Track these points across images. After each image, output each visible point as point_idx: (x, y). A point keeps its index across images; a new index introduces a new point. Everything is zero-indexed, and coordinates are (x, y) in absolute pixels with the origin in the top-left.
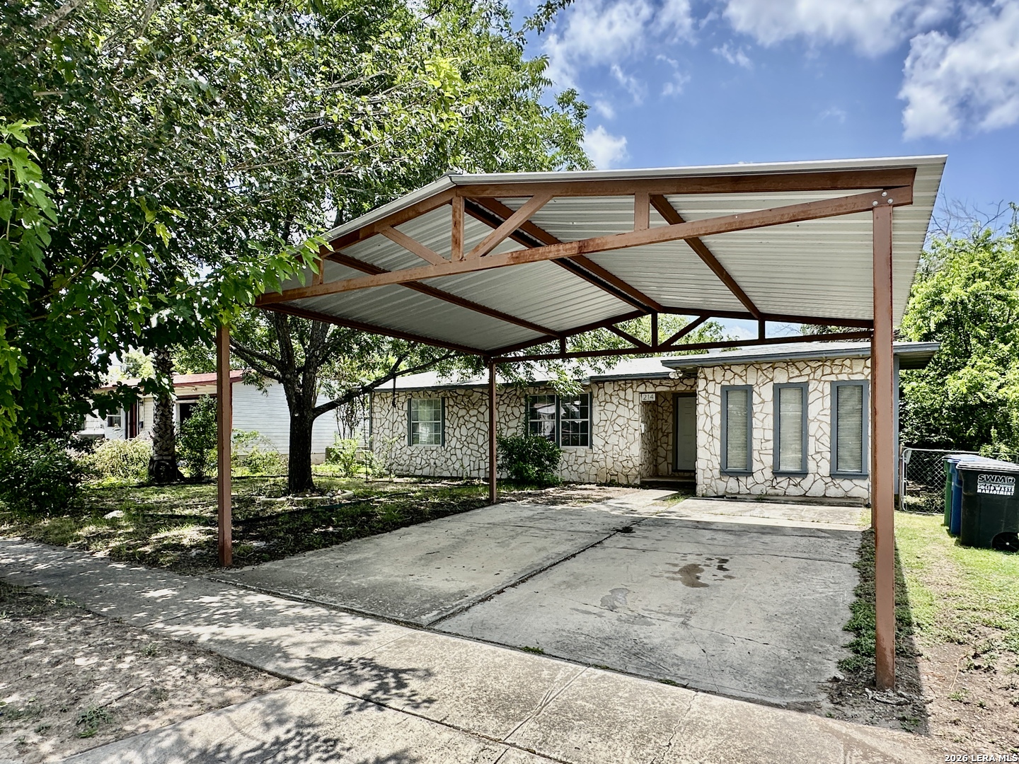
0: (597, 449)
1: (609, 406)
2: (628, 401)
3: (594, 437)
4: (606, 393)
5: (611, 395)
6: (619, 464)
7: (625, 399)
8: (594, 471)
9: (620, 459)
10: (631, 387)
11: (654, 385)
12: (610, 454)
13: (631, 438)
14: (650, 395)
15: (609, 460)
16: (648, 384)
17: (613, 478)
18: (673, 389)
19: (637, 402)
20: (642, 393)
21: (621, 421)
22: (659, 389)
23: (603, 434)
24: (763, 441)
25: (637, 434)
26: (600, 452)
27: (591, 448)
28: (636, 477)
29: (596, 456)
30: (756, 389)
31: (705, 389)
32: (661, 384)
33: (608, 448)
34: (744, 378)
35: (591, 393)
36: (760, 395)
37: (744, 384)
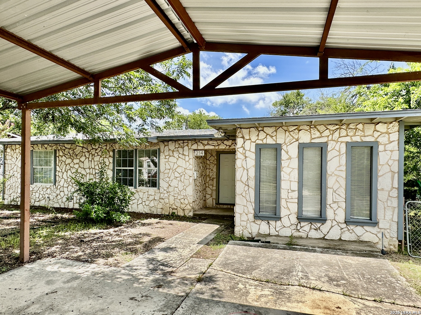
0: (163, 190)
1: (171, 159)
2: (185, 155)
3: (161, 181)
4: (169, 150)
5: (173, 151)
6: (178, 201)
7: (183, 154)
8: (160, 206)
9: (179, 198)
10: (187, 145)
11: (203, 144)
12: (172, 193)
13: (187, 182)
14: (201, 151)
15: (172, 198)
16: (199, 144)
17: (174, 211)
18: (217, 148)
19: (191, 156)
20: (195, 150)
21: (180, 170)
22: (207, 147)
23: (168, 179)
24: (289, 191)
25: (191, 180)
26: (165, 192)
27: (159, 189)
28: (190, 211)
29: (162, 195)
30: (284, 147)
31: (242, 147)
32: (208, 144)
33: (171, 189)
34: (274, 138)
35: (159, 149)
36: (287, 153)
37: (274, 143)
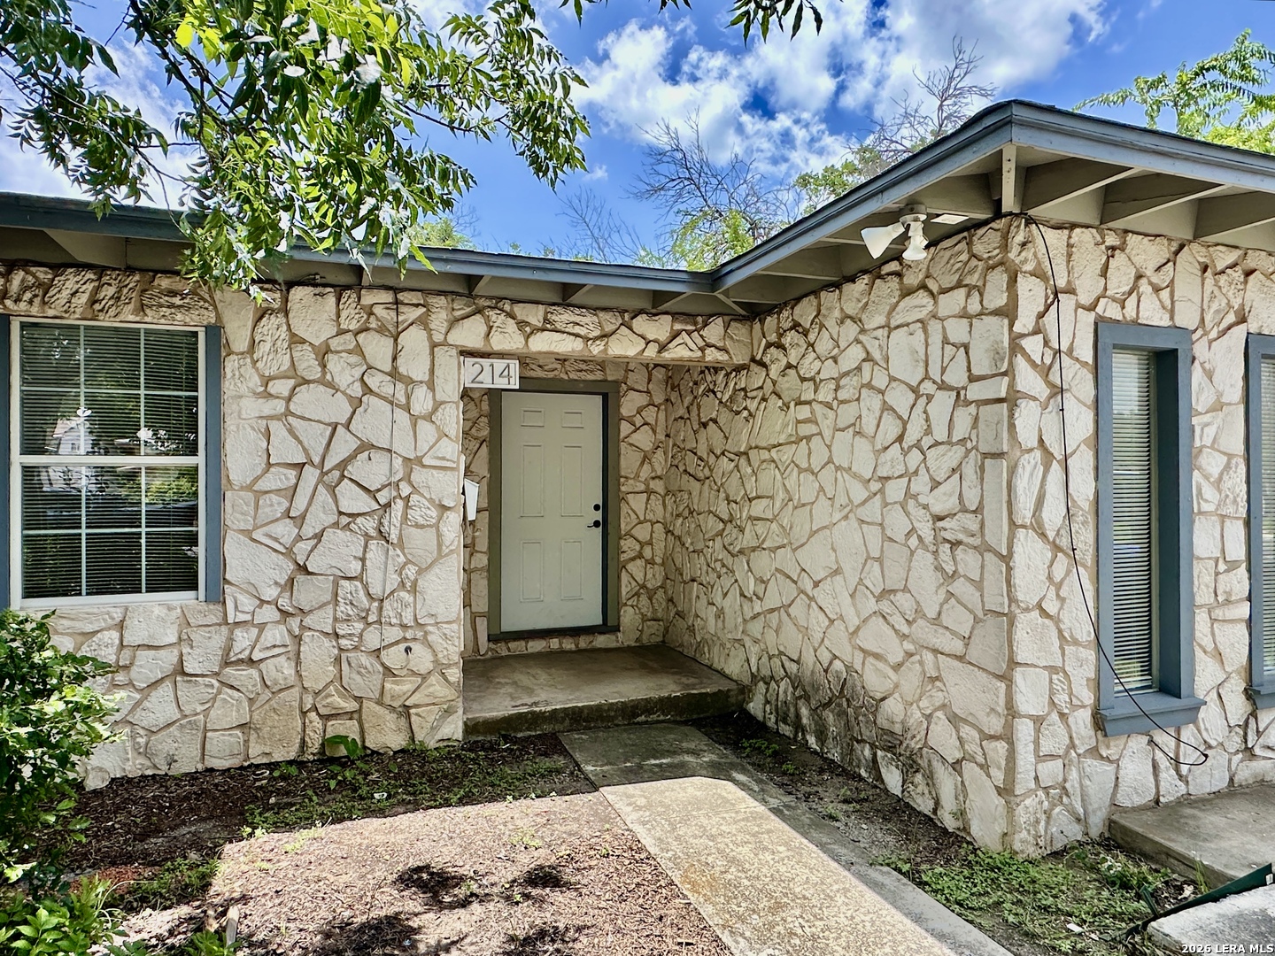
0: (247, 603)
1: (311, 401)
2: (408, 381)
3: (234, 549)
4: (295, 340)
5: (323, 353)
6: (365, 660)
7: (394, 374)
8: (229, 711)
9: (372, 639)
10: (423, 322)
11: (521, 324)
12: (323, 620)
13: (420, 542)
14: (500, 364)
15: (318, 652)
16: (498, 319)
17: (337, 728)
18: (596, 349)
19: (449, 390)
20: (467, 353)
21: (373, 471)
22: (542, 343)
23: (286, 531)
25: (452, 529)
26: (269, 614)
27: (216, 596)
28: (448, 712)
29: (243, 640)
30: (1200, 349)
32: (547, 326)
33: (311, 591)
34: (1165, 294)
35: (214, 332)
36: (1209, 375)
37: (1166, 322)
